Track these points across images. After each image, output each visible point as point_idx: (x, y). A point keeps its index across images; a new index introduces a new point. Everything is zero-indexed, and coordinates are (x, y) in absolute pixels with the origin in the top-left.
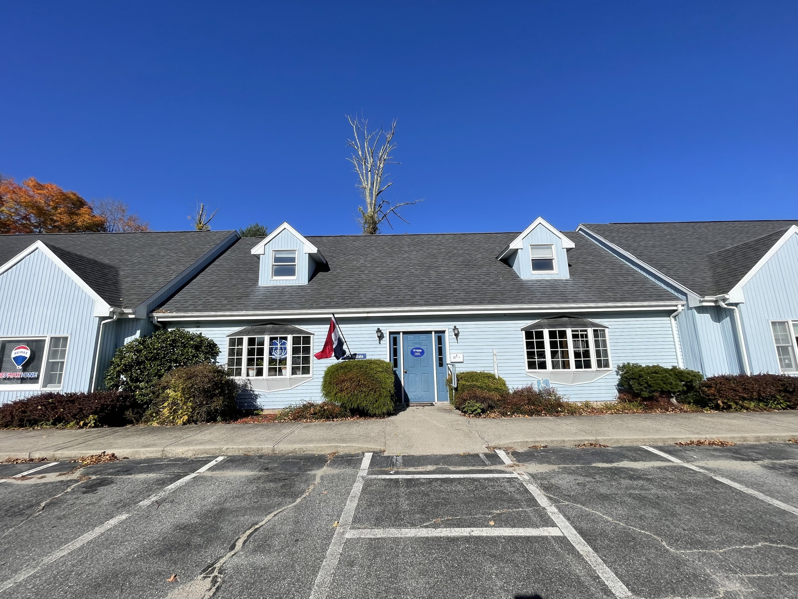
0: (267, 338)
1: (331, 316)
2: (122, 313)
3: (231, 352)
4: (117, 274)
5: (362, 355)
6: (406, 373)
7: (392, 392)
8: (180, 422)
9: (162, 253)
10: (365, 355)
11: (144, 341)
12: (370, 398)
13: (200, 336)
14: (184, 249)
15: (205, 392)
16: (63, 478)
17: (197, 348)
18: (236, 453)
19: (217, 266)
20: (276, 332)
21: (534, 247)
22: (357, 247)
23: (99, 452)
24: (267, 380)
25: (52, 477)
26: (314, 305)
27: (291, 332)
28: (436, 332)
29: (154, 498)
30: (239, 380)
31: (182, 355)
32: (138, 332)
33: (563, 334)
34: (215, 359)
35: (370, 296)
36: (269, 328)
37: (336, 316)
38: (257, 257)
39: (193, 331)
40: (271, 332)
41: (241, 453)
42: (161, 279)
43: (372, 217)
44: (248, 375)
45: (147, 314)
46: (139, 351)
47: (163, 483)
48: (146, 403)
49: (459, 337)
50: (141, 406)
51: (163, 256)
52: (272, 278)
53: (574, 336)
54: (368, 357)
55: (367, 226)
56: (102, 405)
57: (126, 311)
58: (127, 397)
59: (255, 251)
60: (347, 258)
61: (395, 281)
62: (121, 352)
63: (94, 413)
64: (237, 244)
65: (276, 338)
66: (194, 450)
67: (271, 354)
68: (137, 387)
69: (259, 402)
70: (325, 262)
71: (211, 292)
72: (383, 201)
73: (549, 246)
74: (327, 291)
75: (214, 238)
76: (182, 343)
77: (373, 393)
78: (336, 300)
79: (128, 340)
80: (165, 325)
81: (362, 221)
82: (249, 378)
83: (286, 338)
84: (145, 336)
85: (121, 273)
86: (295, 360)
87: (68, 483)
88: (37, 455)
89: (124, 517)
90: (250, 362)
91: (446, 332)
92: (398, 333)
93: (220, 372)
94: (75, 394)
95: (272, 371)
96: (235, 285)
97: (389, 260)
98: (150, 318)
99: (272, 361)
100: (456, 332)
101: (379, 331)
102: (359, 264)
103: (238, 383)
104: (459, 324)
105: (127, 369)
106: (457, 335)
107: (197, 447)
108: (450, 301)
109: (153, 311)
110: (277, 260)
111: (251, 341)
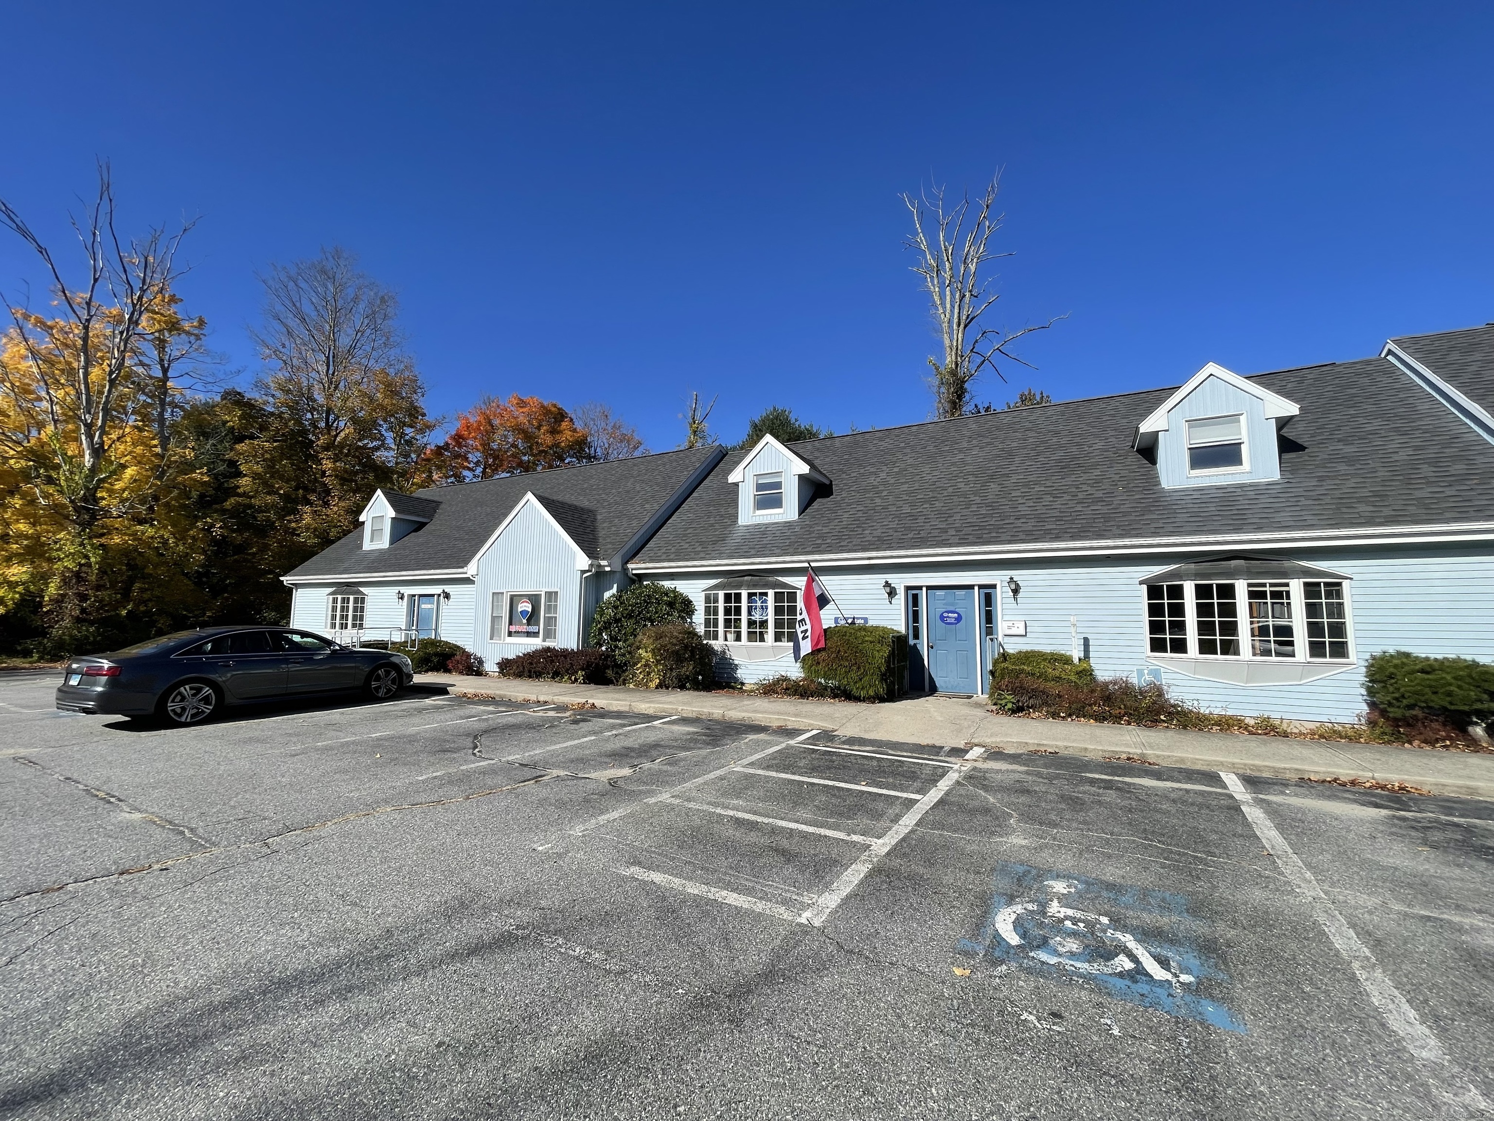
0: (744, 594)
2: (600, 566)
3: (708, 611)
4: (595, 520)
5: (862, 618)
6: (932, 647)
7: (883, 669)
8: (653, 685)
9: (638, 488)
10: (866, 620)
11: (621, 596)
12: (853, 675)
13: (674, 591)
14: (660, 479)
15: (676, 653)
16: (559, 715)
17: (671, 605)
18: (690, 715)
19: (696, 499)
20: (755, 586)
21: (1193, 423)
22: (882, 451)
23: (583, 701)
24: (746, 647)
25: (552, 714)
26: (800, 550)
27: (774, 585)
28: (981, 587)
29: (614, 732)
30: (717, 645)
31: (656, 613)
32: (615, 586)
33: (1228, 591)
34: (691, 619)
35: (877, 533)
36: (747, 581)
37: (813, 564)
38: (736, 485)
39: (667, 584)
40: (748, 588)
41: (694, 715)
42: (635, 523)
43: (953, 373)
44: (726, 639)
45: (623, 566)
46: (616, 607)
47: (624, 726)
48: (625, 664)
49: (1020, 595)
50: (619, 666)
51: (639, 492)
52: (754, 512)
53: (1252, 595)
54: (871, 623)
56: (588, 662)
57: (604, 563)
58: (608, 656)
59: (732, 478)
60: (862, 471)
61: (925, 506)
62: (601, 608)
63: (582, 669)
64: (721, 465)
65: (755, 594)
66: (654, 708)
67: (750, 613)
68: (616, 647)
69: (740, 674)
70: (827, 482)
71: (685, 535)
72: (985, 332)
73: (1233, 418)
74: (820, 528)
75: (694, 459)
76: (656, 599)
77: (855, 668)
78: (829, 541)
79: (607, 595)
80: (640, 577)
81: (936, 382)
82: (727, 643)
83: (766, 594)
84: (622, 591)
85: (599, 517)
86: (778, 624)
87: (562, 718)
88: (542, 698)
89: (593, 738)
90: (727, 623)
91: (998, 587)
92: (920, 588)
93: (693, 634)
94: (567, 650)
95: (752, 636)
96: (712, 525)
97: (926, 469)
98: (625, 570)
99: (751, 623)
100: (1014, 586)
101: (887, 584)
102: (878, 480)
103: (716, 648)
104: (1019, 575)
105: (607, 626)
106: (1016, 591)
107: (657, 706)
108: (1004, 537)
109: (627, 563)
110: (760, 487)
111: (728, 598)
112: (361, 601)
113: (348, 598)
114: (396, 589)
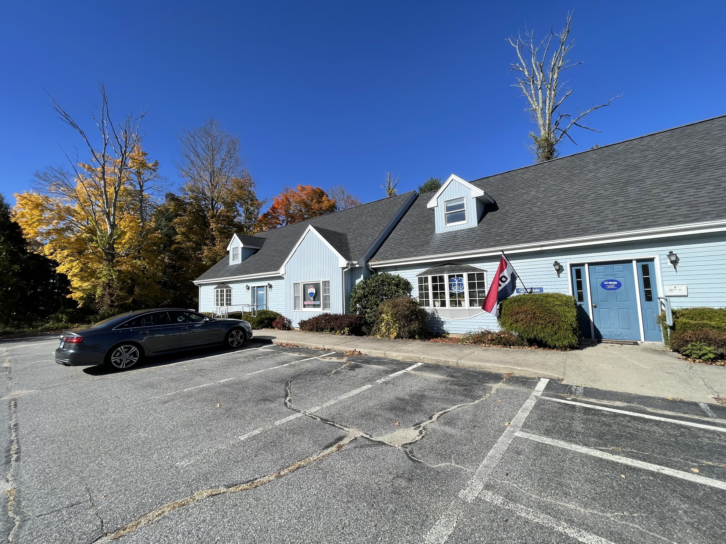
0: (446, 276)
1: (501, 253)
2: (352, 264)
3: (421, 288)
4: (346, 239)
5: (538, 288)
6: (595, 307)
7: (574, 326)
8: (392, 336)
9: (369, 219)
10: (541, 289)
11: (366, 282)
12: (547, 330)
13: (398, 277)
14: (381, 213)
15: (406, 317)
16: (339, 361)
17: (397, 285)
18: (430, 362)
19: (404, 222)
20: (453, 271)
22: (526, 180)
23: (353, 349)
24: (450, 310)
25: (334, 359)
26: (485, 245)
27: (466, 270)
28: (638, 261)
29: (383, 380)
30: (429, 309)
31: (389, 291)
32: (362, 276)
34: (410, 294)
35: (544, 228)
36: (447, 268)
37: (505, 253)
38: (432, 209)
39: (393, 273)
40: (449, 271)
41: (433, 362)
42: (370, 238)
43: (547, 140)
44: (435, 306)
45: (366, 264)
46: (364, 288)
47: (387, 373)
48: (372, 323)
49: (679, 265)
50: (369, 324)
51: (369, 222)
52: (446, 225)
54: (545, 291)
55: (540, 151)
56: (350, 322)
57: (355, 262)
58: (361, 318)
59: (430, 205)
60: (516, 193)
61: (576, 208)
62: (355, 289)
63: (348, 326)
64: (416, 202)
65: (454, 276)
66: (402, 356)
67: (450, 289)
68: (366, 312)
69: (446, 327)
70: (493, 202)
71: (401, 243)
72: (562, 116)
74: (496, 230)
75: (400, 200)
76: (388, 282)
77: (550, 325)
78: (506, 237)
79: (358, 281)
80: (376, 270)
81: (535, 147)
82: (436, 308)
83: (462, 276)
84: (366, 279)
85: (349, 238)
86: (471, 295)
87: (342, 364)
88: (326, 347)
89: (370, 386)
90: (435, 295)
91: (656, 260)
92: (583, 265)
93: (414, 303)
94: (337, 315)
95: (454, 303)
96: (418, 236)
97: (566, 186)
98: (367, 266)
99: (452, 295)
100: (673, 258)
101: (556, 263)
102: (530, 196)
103: (428, 311)
104: (677, 249)
105: (359, 300)
106: (675, 263)
107: (404, 354)
109: (368, 261)
110: (448, 209)
111: (434, 279)
112: (229, 291)
113: (223, 290)
114: (245, 284)
